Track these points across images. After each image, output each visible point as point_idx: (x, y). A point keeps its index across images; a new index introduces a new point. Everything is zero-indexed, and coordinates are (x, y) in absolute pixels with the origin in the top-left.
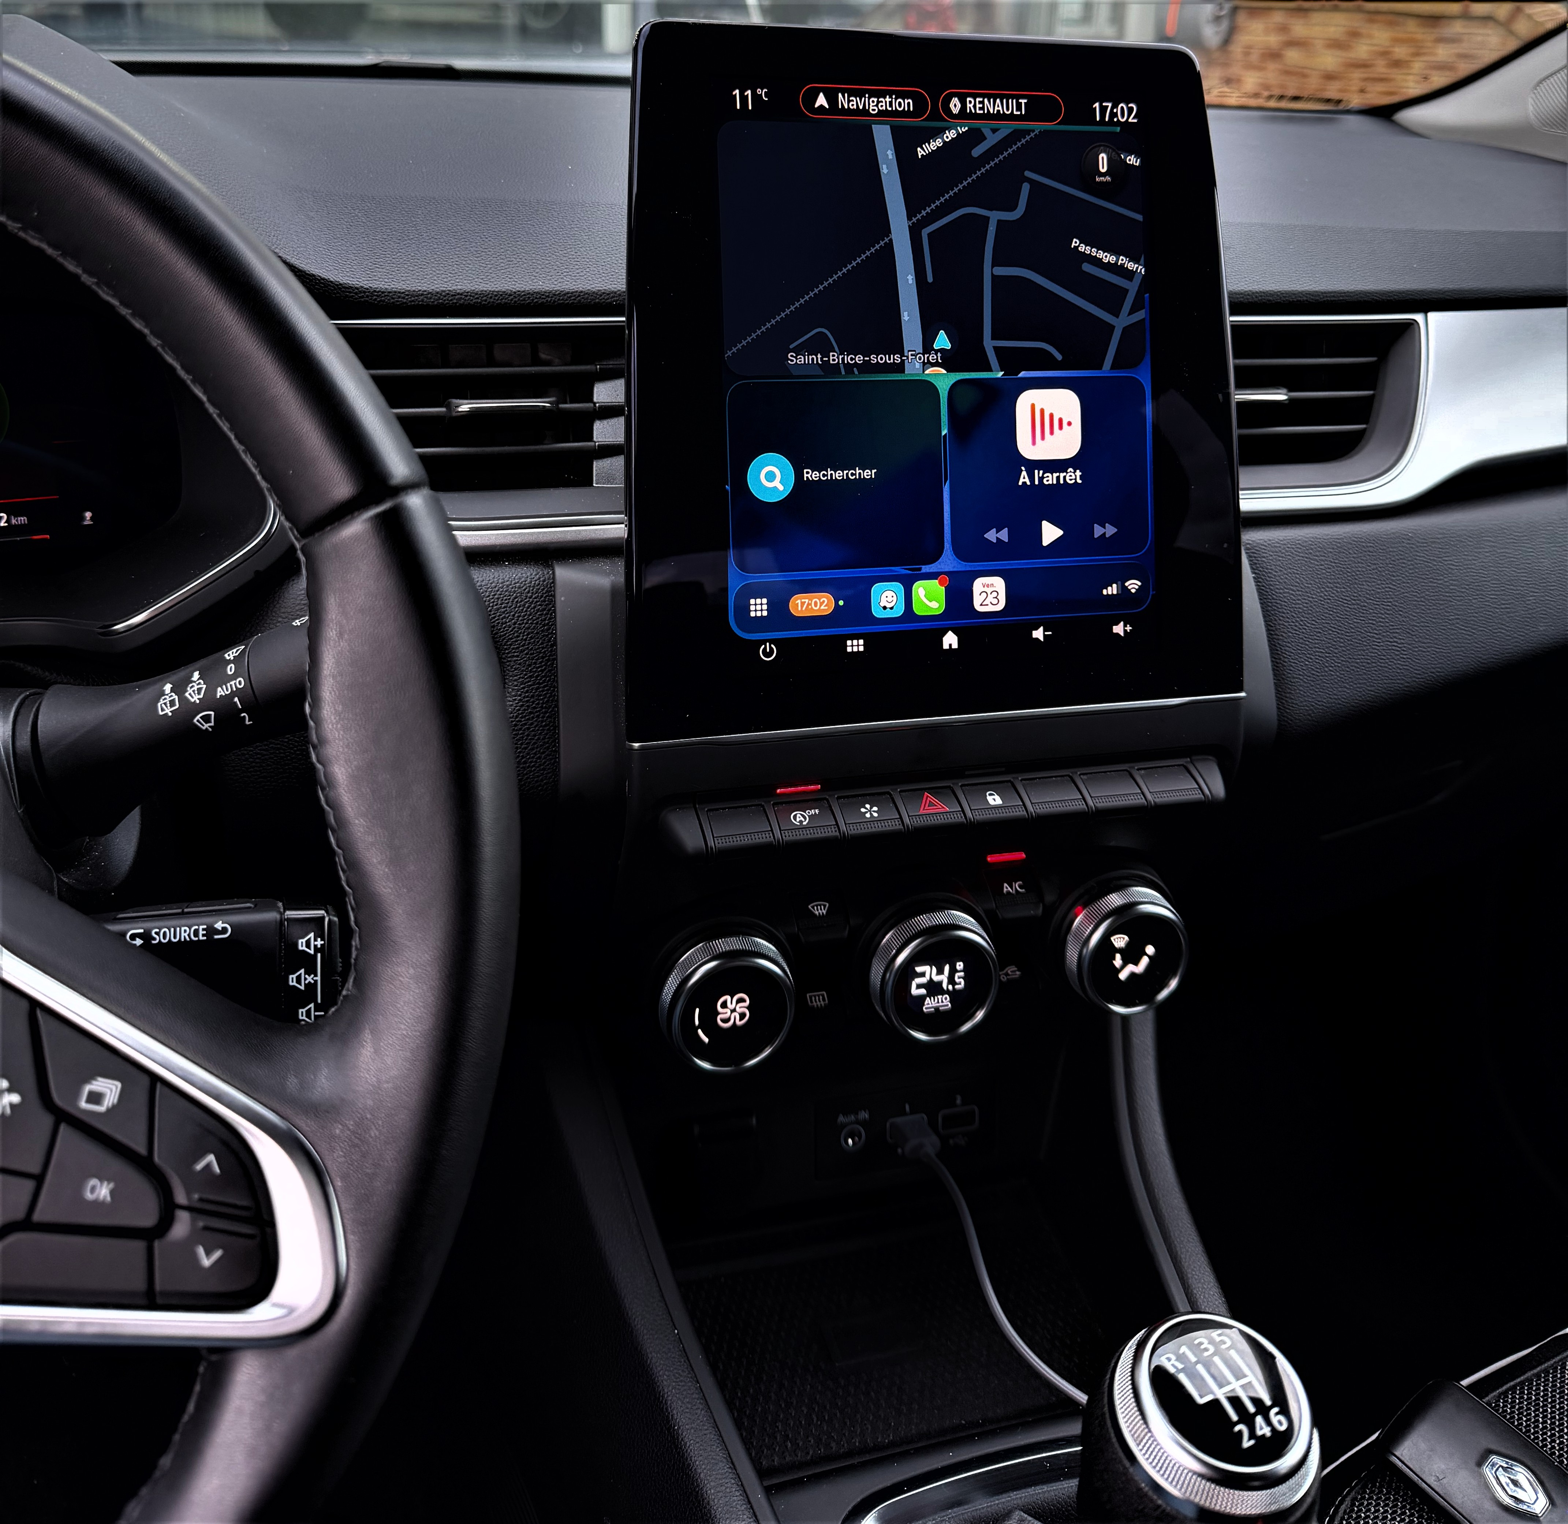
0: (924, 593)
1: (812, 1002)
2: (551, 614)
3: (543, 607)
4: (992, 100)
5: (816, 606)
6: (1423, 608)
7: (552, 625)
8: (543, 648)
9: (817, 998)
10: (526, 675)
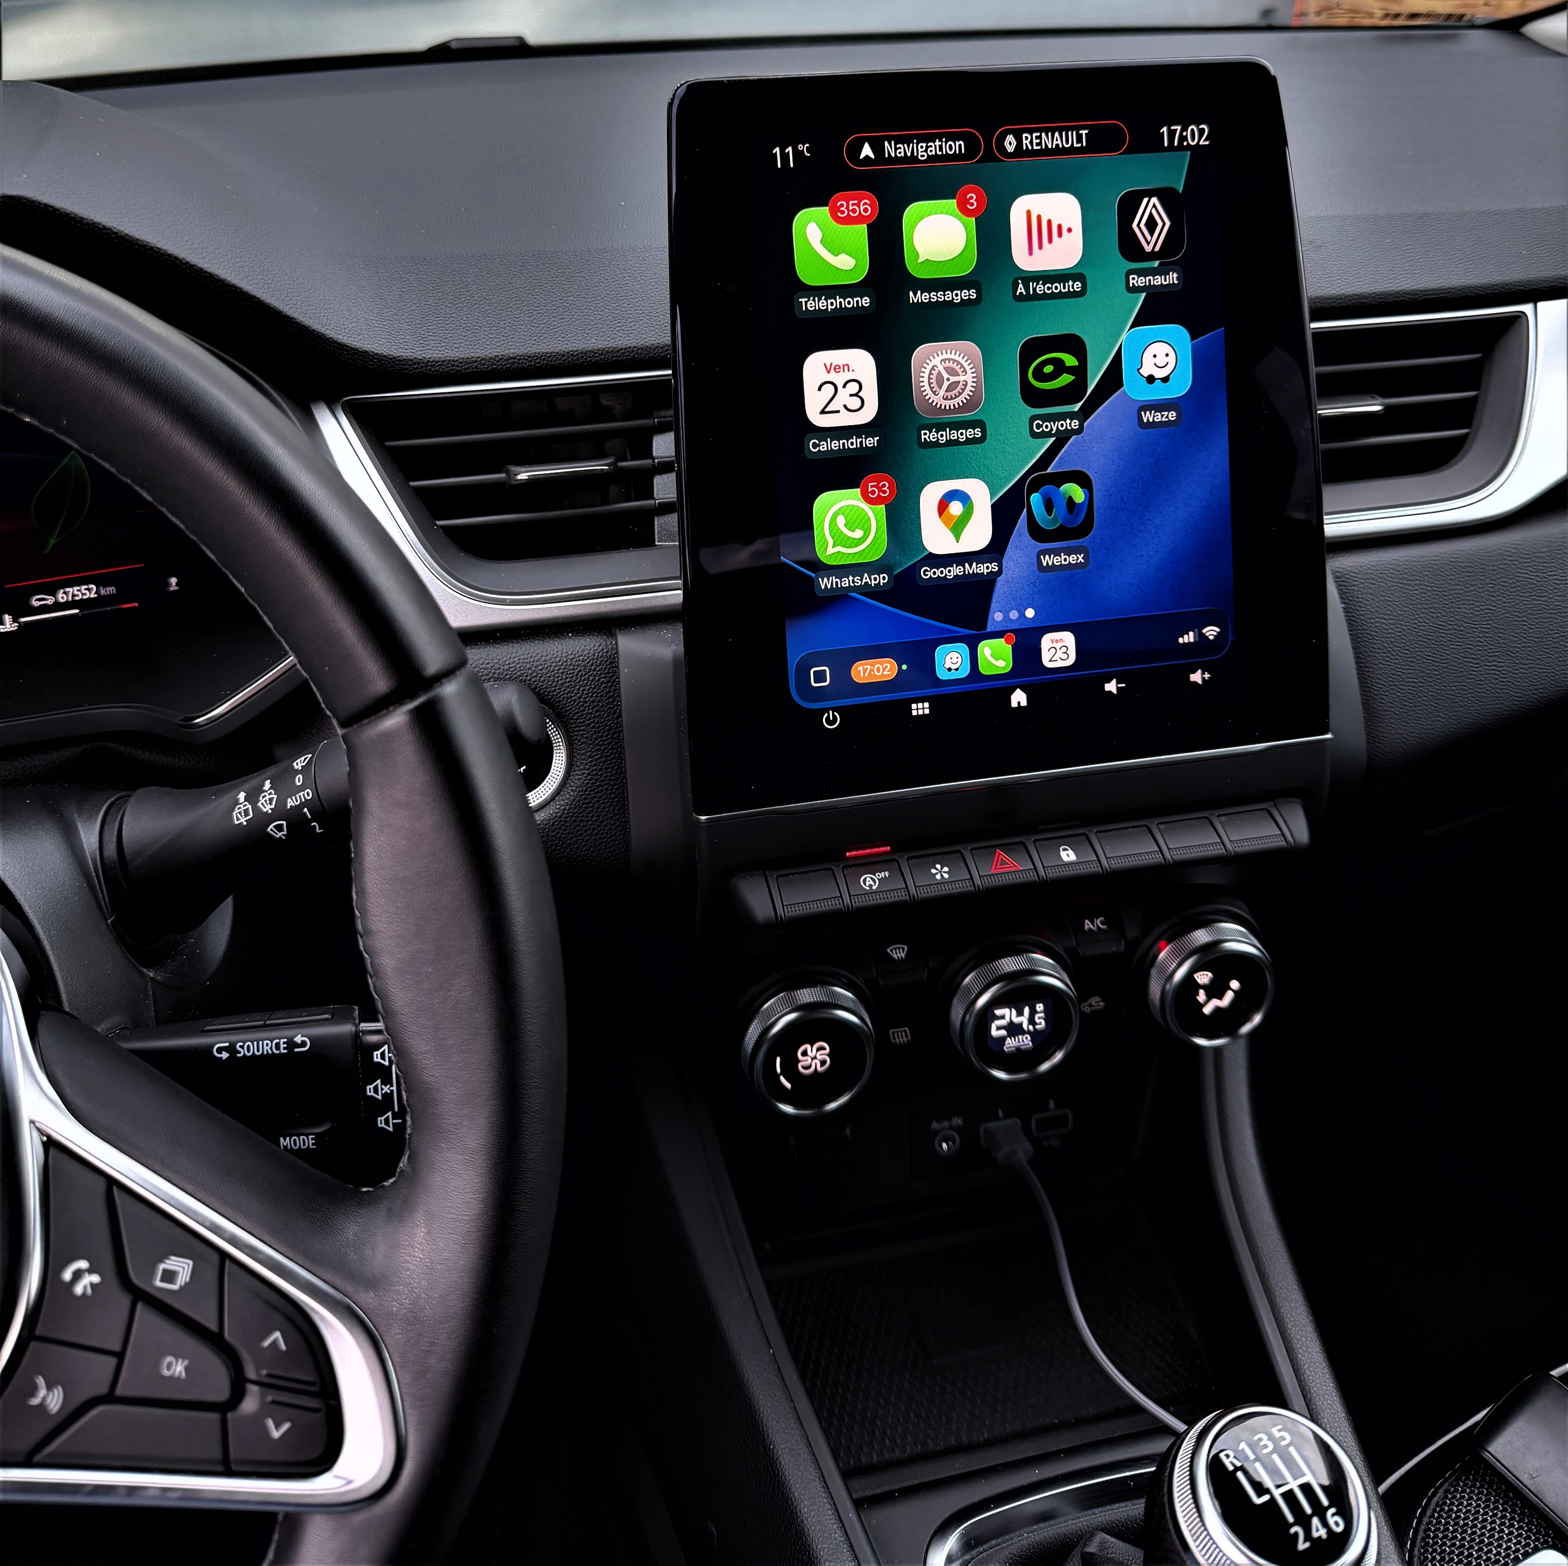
0: (990, 652)
1: (894, 1038)
2: (616, 686)
3: (607, 679)
4: (1050, 134)
5: (878, 671)
6: (1525, 627)
7: (617, 696)
8: (609, 721)
9: (900, 1034)
10: (593, 748)
